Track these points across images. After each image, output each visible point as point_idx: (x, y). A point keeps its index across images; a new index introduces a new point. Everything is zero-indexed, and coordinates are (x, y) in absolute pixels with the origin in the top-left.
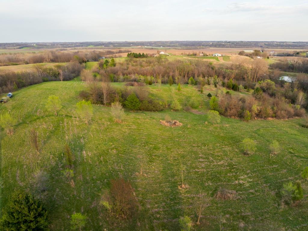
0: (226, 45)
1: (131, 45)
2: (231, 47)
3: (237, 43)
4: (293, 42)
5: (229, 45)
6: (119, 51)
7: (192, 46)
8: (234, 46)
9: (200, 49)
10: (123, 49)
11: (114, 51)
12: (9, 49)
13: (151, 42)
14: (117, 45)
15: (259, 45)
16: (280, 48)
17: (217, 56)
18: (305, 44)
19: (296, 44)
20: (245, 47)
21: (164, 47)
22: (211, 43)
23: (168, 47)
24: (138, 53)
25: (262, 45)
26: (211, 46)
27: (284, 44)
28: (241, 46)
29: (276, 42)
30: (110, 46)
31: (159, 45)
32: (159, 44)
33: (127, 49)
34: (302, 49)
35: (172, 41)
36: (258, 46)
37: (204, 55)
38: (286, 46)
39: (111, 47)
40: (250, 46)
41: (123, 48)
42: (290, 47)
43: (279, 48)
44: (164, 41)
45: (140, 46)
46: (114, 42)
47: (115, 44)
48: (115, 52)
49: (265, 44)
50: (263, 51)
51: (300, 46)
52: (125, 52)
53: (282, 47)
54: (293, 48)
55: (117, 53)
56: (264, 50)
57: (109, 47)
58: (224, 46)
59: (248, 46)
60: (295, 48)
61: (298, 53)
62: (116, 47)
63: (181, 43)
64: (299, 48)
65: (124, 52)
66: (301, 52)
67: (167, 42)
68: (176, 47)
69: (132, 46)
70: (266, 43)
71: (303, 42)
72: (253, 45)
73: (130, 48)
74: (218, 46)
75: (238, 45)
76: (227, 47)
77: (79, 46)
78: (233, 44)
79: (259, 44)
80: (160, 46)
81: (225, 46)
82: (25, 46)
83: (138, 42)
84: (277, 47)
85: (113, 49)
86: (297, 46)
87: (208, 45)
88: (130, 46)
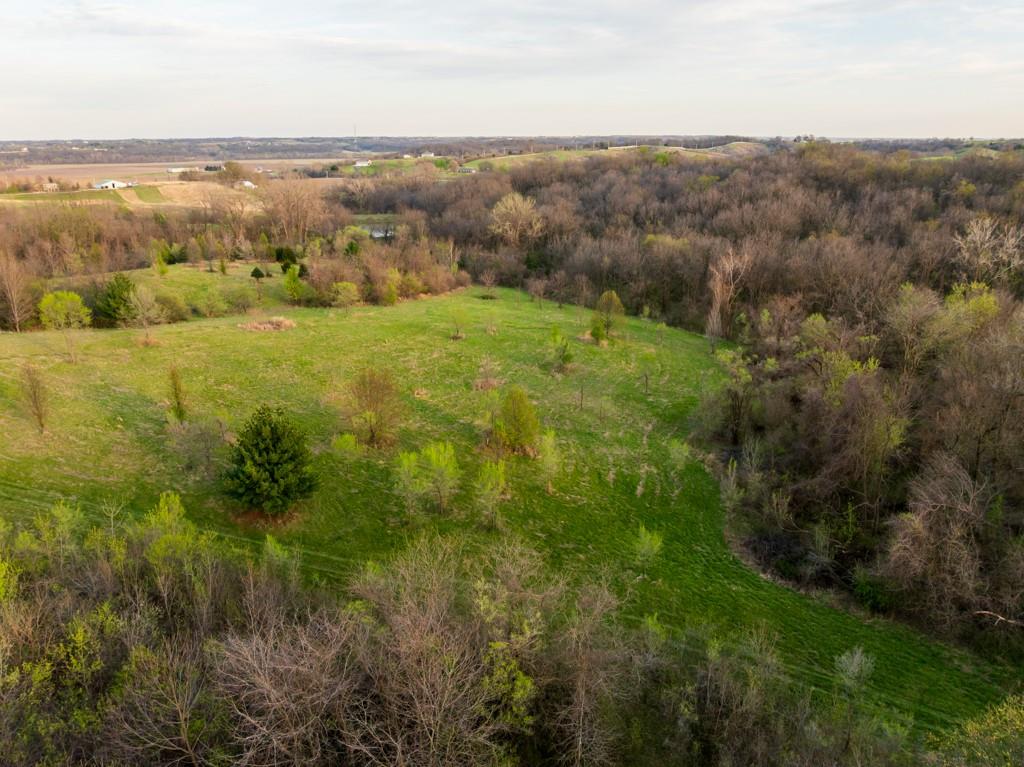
0: (89, 154)
2: (110, 161)
3: (126, 146)
4: (298, 140)
5: (100, 154)
8: (118, 156)
15: (205, 150)
16: (271, 156)
17: (111, 187)
18: (330, 143)
19: (307, 143)
20: (162, 157)
22: (25, 149)
25: (214, 150)
27: (276, 144)
28: (146, 155)
29: (252, 140)
34: (329, 157)
36: (203, 154)
37: (62, 188)
38: (285, 151)
40: (177, 154)
42: (298, 154)
43: (266, 156)
49: (219, 145)
51: (320, 149)
53: (276, 155)
54: (304, 155)
58: (82, 157)
59: (171, 154)
61: (334, 168)
64: (320, 154)
66: (340, 164)
70: (221, 143)
71: (324, 140)
72: (184, 150)
74: (59, 160)
75: (136, 154)
76: (95, 162)
78: (113, 151)
79: (203, 147)
81: (88, 159)
84: (261, 156)
86: (313, 151)
87: (18, 157)
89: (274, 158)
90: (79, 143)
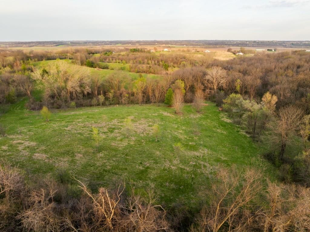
12: (47, 46)
28: (264, 46)
37: (196, 52)
39: (137, 45)
58: (246, 45)
69: (157, 44)
77: (108, 44)
80: (184, 45)
82: (61, 44)
87: (231, 44)
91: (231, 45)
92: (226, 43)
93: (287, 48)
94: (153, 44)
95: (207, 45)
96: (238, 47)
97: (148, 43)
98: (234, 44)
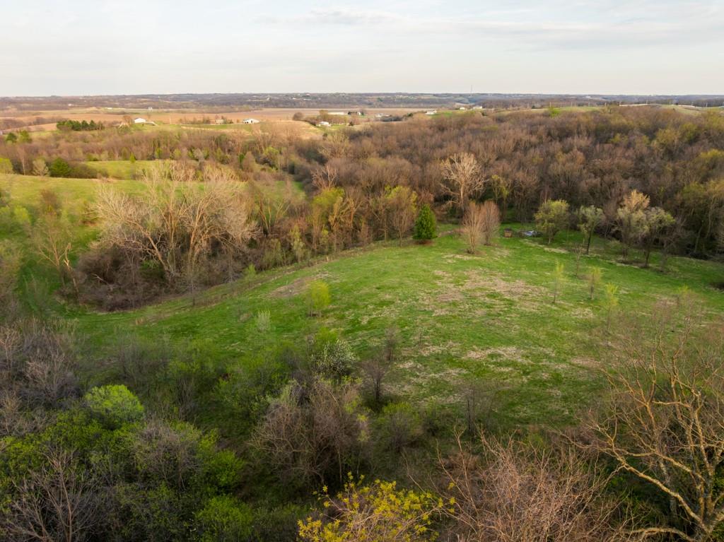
0: (298, 102)
1: (70, 105)
2: (309, 107)
3: (322, 98)
4: (434, 95)
5: (305, 102)
6: (35, 120)
7: (223, 104)
8: (315, 104)
9: (241, 111)
10: (47, 114)
11: (24, 119)
13: (125, 96)
14: (27, 105)
15: (366, 101)
17: (250, 123)
20: (338, 105)
21: (158, 108)
22: (268, 99)
23: (165, 108)
24: (81, 122)
25: (371, 101)
26: (267, 105)
30: (8, 109)
31: (144, 103)
32: (145, 101)
33: (56, 116)
35: (179, 95)
36: (363, 103)
37: (225, 123)
39: (10, 111)
41: (43, 114)
42: (422, 105)
43: (402, 106)
44: (158, 95)
45: (94, 109)
46: (17, 97)
47: (21, 102)
48: (25, 122)
50: (362, 114)
52: (51, 121)
54: (425, 105)
55: (30, 124)
56: (366, 111)
57: (6, 111)
58: (295, 104)
59: (345, 103)
60: (432, 105)
61: (411, 115)
62: (26, 112)
63: (199, 99)
65: (49, 123)
67: (165, 97)
68: (187, 108)
69: (71, 107)
70: (380, 97)
72: (355, 101)
73: (67, 111)
74: (281, 105)
76: (300, 107)
78: (314, 100)
80: (147, 107)
81: (297, 105)
83: (88, 97)
84: (398, 106)
85: (17, 116)
86: (436, 103)
87: (262, 103)
88: (66, 108)
89: (406, 108)
90: (296, 96)
91: (260, 105)
92: (249, 100)
93: (375, 107)
94: (60, 105)
95: (204, 105)
96: (278, 107)
97: (44, 105)
98: (268, 102)
